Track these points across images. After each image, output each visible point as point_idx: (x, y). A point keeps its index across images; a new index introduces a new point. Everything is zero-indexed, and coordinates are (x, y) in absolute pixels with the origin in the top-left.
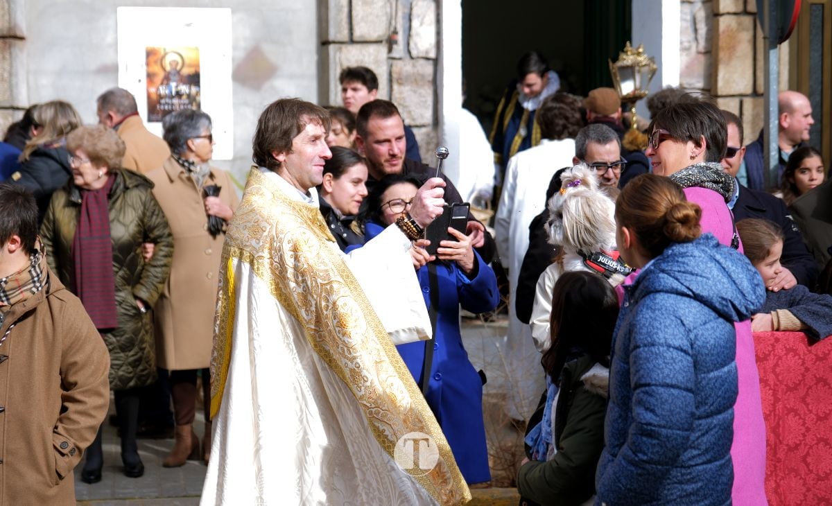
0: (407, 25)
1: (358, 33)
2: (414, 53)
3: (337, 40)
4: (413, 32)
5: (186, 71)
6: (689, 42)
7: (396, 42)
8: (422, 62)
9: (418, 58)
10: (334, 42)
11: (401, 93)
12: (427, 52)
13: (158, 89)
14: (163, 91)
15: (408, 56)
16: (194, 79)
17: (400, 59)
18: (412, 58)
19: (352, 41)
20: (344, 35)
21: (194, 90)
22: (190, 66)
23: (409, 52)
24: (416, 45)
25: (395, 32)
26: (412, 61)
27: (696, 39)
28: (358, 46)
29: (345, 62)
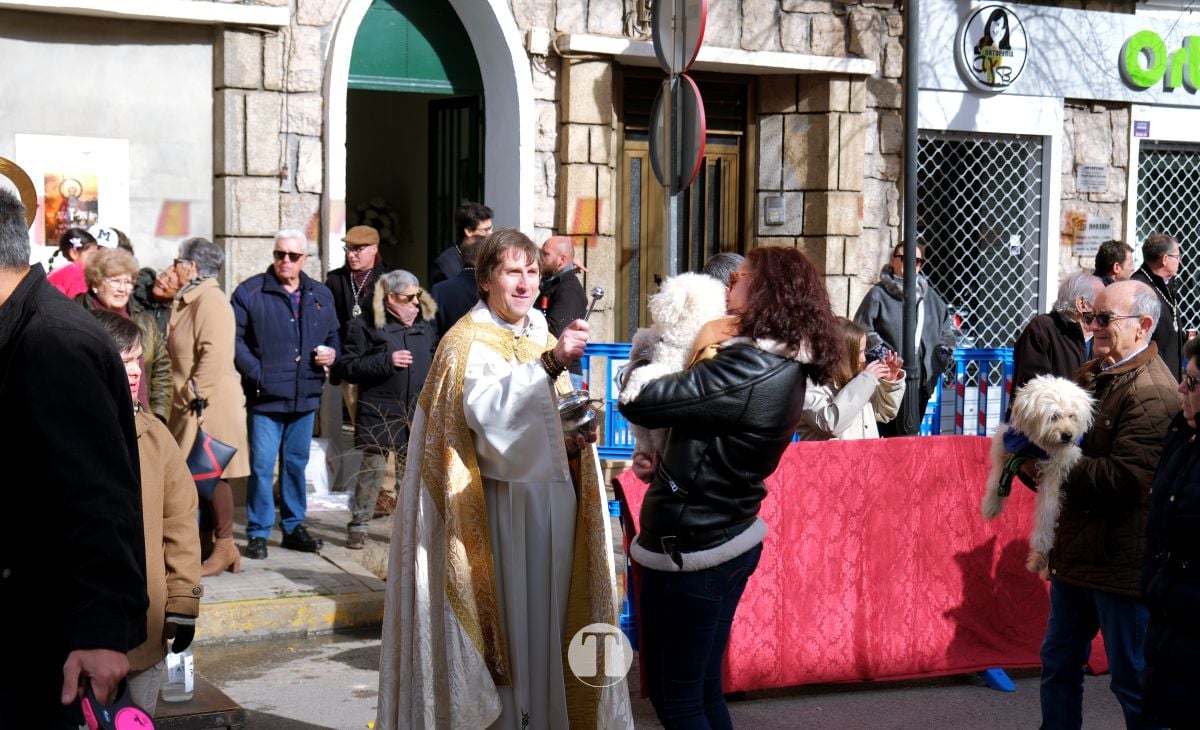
0: (295, 162)
1: (252, 168)
2: (301, 188)
3: (232, 173)
4: (300, 169)
5: (84, 199)
6: (541, 187)
7: (286, 177)
8: (308, 196)
9: (305, 192)
10: (230, 175)
12: (314, 188)
13: (56, 214)
14: (61, 216)
15: (295, 190)
16: (92, 206)
17: (288, 192)
18: (299, 192)
19: (247, 175)
20: (239, 169)
21: (92, 216)
22: (89, 193)
23: (296, 186)
24: (303, 180)
25: (285, 168)
26: (299, 195)
28: (253, 179)
29: (240, 194)
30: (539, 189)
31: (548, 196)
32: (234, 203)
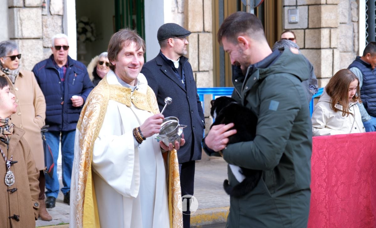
1: (27, 3)
2: (52, 12)
3: (18, 6)
4: (52, 2)
6: (174, 8)
7: (44, 7)
8: (56, 17)
9: (54, 15)
10: (16, 7)
11: (47, 32)
12: (58, 12)
15: (49, 14)
17: (46, 15)
18: (51, 15)
19: (25, 7)
20: (21, 4)
23: (50, 12)
24: (53, 9)
25: (44, 2)
26: (51, 16)
27: (177, 6)
28: (28, 9)
29: (22, 17)
30: (173, 9)
31: (178, 13)
32: (19, 21)
